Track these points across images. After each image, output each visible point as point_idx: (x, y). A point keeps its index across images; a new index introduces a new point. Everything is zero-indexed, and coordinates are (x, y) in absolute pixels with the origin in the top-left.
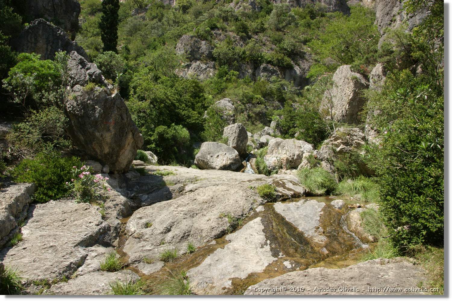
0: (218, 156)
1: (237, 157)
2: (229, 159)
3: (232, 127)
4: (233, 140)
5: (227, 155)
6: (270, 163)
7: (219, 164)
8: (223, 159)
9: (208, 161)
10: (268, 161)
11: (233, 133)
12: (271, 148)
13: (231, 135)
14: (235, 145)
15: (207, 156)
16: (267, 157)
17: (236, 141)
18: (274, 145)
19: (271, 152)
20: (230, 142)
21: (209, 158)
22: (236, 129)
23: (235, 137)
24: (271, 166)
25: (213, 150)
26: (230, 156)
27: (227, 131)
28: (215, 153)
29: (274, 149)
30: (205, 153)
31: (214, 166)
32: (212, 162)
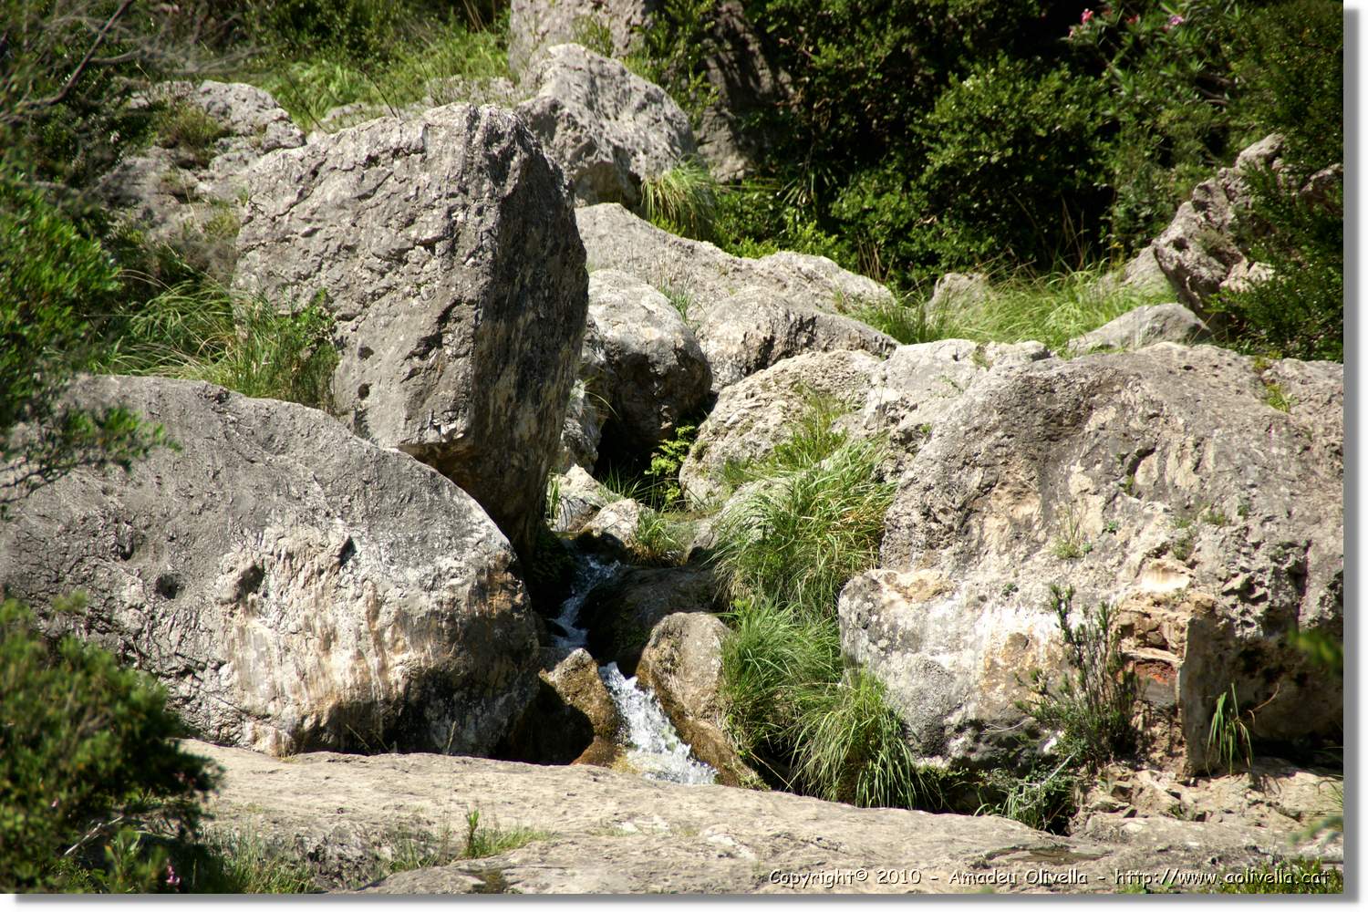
0: (252, 580)
1: (499, 601)
2: (402, 619)
3: (374, 152)
4: (423, 356)
5: (363, 572)
6: (950, 675)
7: (276, 694)
8: (318, 624)
9: (130, 654)
10: (917, 650)
11: (410, 245)
12: (947, 471)
13: (372, 271)
14: (452, 426)
15: (105, 586)
16: (896, 596)
17: (461, 361)
18: (995, 429)
19: (951, 528)
20: (375, 383)
21: (140, 608)
22: (453, 195)
23: (455, 312)
24: (955, 719)
25: (170, 489)
26: (412, 575)
27: (309, 221)
28: (201, 542)
29: (986, 489)
30: (76, 544)
31: (208, 717)
32: (178, 663)
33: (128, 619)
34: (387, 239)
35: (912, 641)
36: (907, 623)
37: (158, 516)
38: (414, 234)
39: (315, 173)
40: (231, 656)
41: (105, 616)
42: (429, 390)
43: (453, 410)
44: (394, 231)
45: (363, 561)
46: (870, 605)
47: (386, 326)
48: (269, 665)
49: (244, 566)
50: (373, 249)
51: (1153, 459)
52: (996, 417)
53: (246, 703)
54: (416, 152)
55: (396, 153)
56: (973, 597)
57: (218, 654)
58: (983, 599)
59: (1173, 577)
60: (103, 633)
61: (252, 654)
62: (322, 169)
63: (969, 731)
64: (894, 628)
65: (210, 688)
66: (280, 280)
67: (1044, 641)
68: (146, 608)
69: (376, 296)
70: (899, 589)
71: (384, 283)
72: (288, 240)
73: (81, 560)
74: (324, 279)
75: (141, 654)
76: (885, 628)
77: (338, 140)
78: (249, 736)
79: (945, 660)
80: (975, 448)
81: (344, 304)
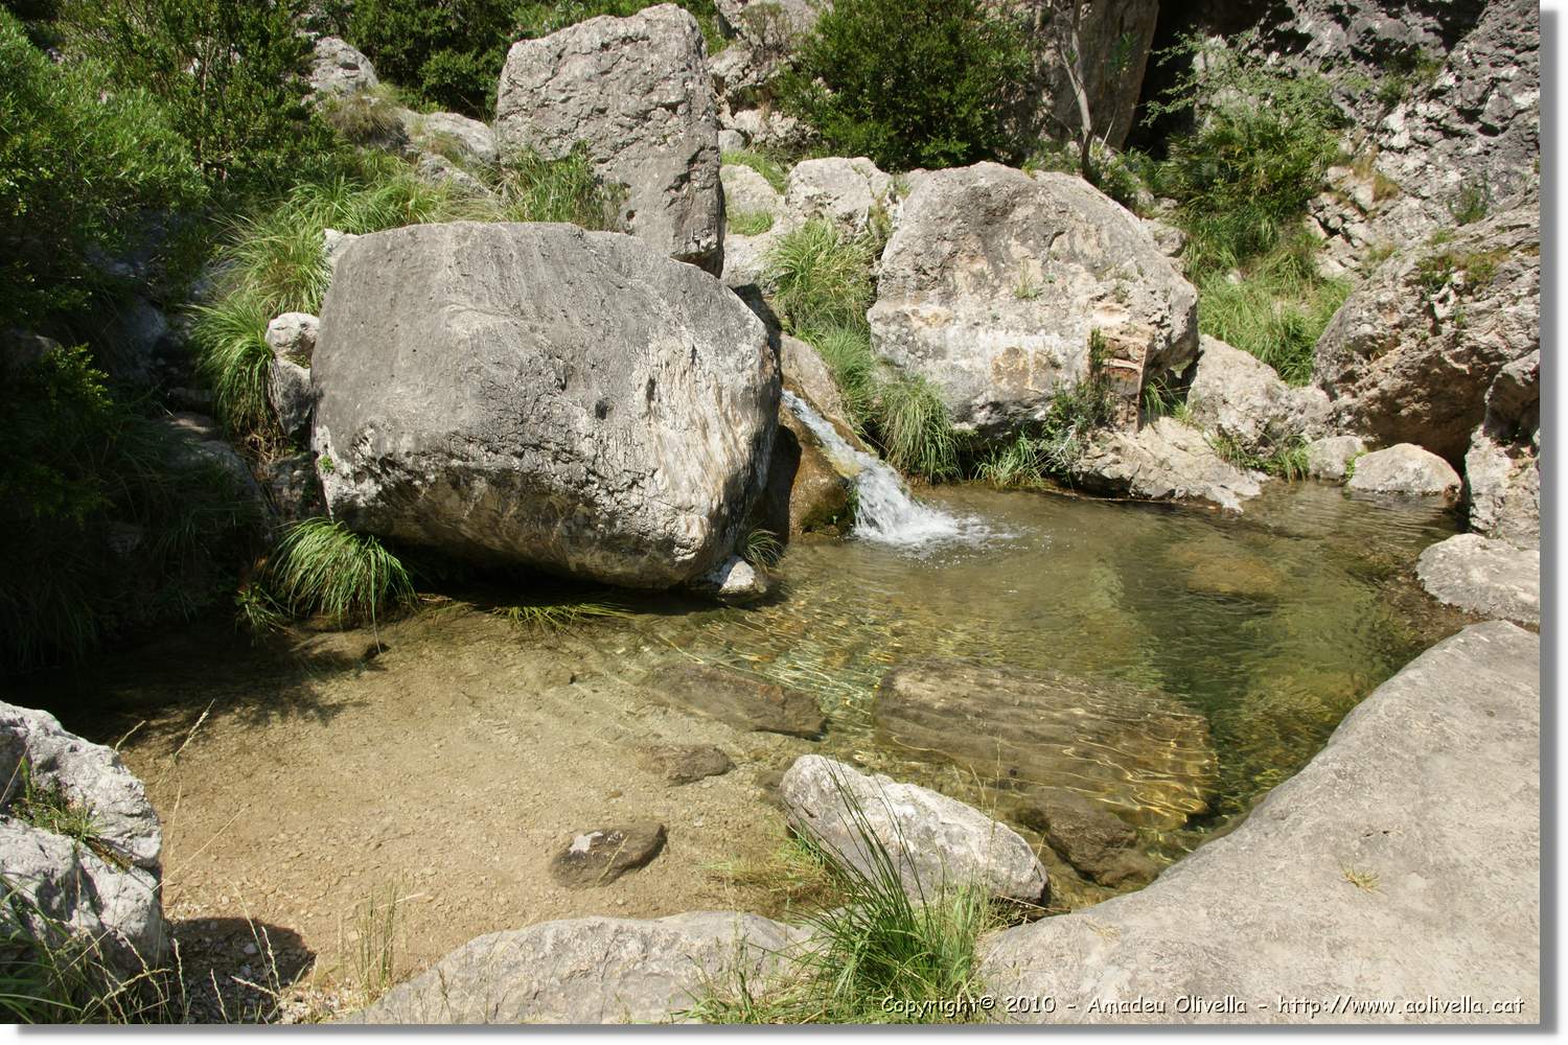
2: (734, 398)
3: (606, 40)
4: (678, 189)
5: (707, 367)
6: (970, 373)
7: (693, 489)
8: (696, 417)
9: (591, 478)
10: (944, 358)
11: (653, 107)
12: (929, 244)
13: (622, 126)
14: (709, 240)
15: (563, 421)
16: (921, 324)
17: (707, 192)
18: (955, 218)
19: (936, 279)
20: (640, 209)
21: (591, 436)
22: (683, 70)
23: (701, 156)
24: (980, 401)
25: (576, 321)
26: (731, 361)
27: (564, 91)
28: (614, 365)
29: (952, 255)
30: (531, 385)
31: (655, 519)
32: (627, 479)
33: (586, 447)
34: (634, 103)
35: (940, 353)
36: (934, 341)
37: (578, 348)
38: (655, 99)
39: (560, 57)
40: (659, 462)
41: (568, 449)
42: (686, 214)
43: (709, 228)
44: (637, 97)
45: (705, 359)
46: (906, 330)
47: (636, 166)
48: (683, 463)
49: (645, 381)
50: (622, 111)
51: (1064, 237)
52: (955, 211)
53: (679, 501)
54: (643, 39)
55: (625, 40)
56: (971, 323)
57: (652, 464)
58: (977, 324)
59: (1117, 315)
60: (567, 463)
61: (670, 457)
62: (565, 52)
63: (988, 408)
64: (926, 344)
65: (651, 494)
66: (544, 135)
67: (1032, 352)
68: (596, 434)
69: (625, 145)
70: (922, 319)
71: (633, 135)
72: (548, 106)
73: (537, 400)
74: (582, 134)
75: (599, 476)
76: (920, 344)
77: (574, 32)
78: (684, 527)
79: (964, 363)
80: (944, 229)
81: (600, 152)
